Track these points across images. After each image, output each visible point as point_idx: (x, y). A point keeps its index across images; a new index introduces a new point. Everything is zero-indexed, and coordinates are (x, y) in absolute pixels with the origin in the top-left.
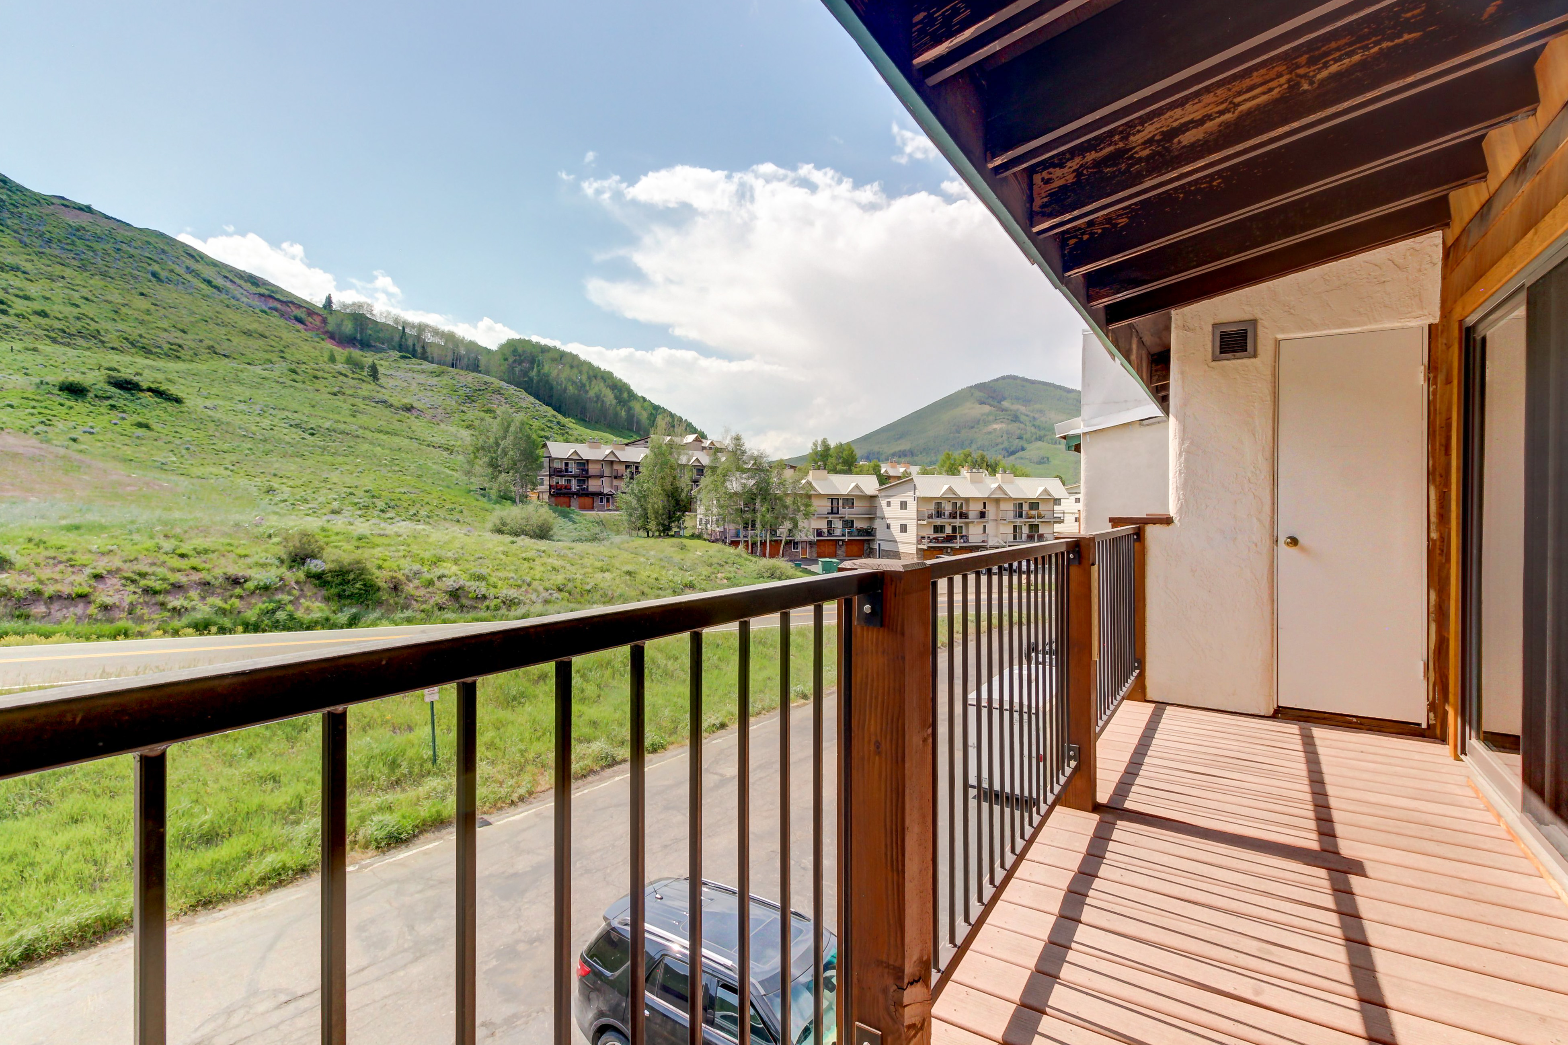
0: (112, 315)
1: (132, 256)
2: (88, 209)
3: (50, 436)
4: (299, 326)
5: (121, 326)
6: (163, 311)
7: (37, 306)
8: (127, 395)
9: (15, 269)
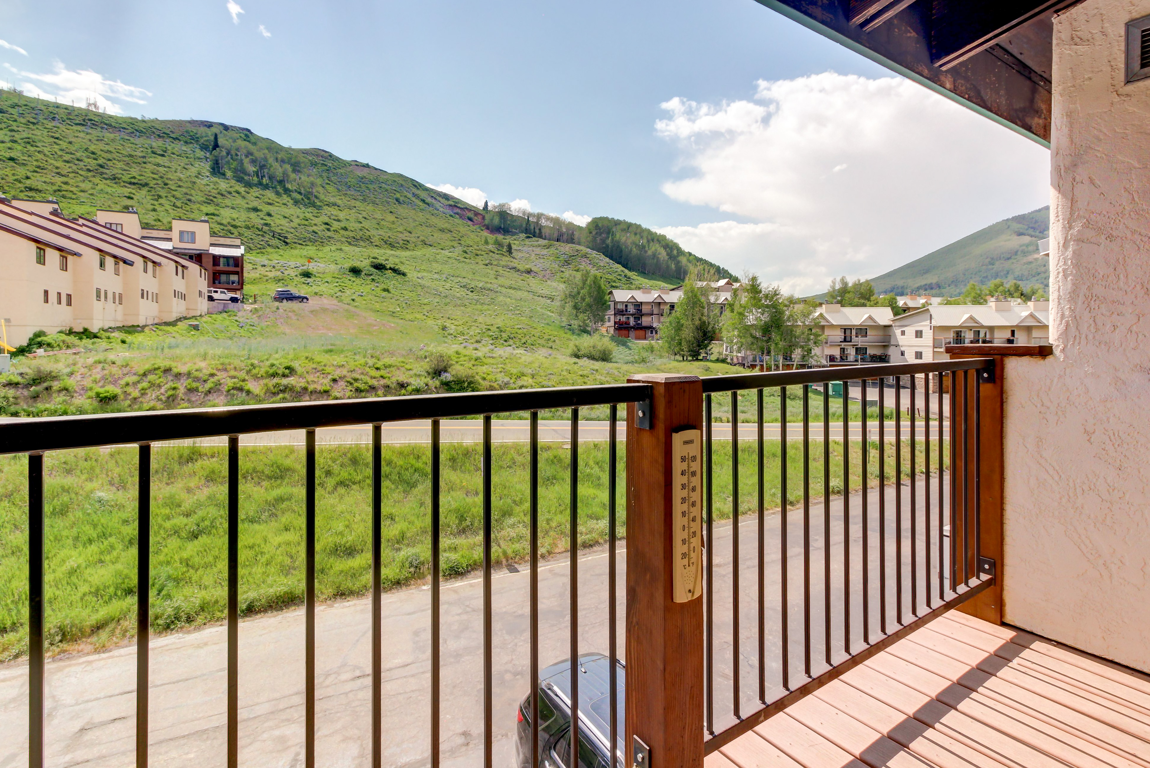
0: (377, 226)
1: (386, 190)
2: (367, 166)
3: (343, 298)
4: (470, 223)
5: (381, 232)
6: (400, 221)
7: (343, 225)
8: (380, 273)
9: (335, 204)
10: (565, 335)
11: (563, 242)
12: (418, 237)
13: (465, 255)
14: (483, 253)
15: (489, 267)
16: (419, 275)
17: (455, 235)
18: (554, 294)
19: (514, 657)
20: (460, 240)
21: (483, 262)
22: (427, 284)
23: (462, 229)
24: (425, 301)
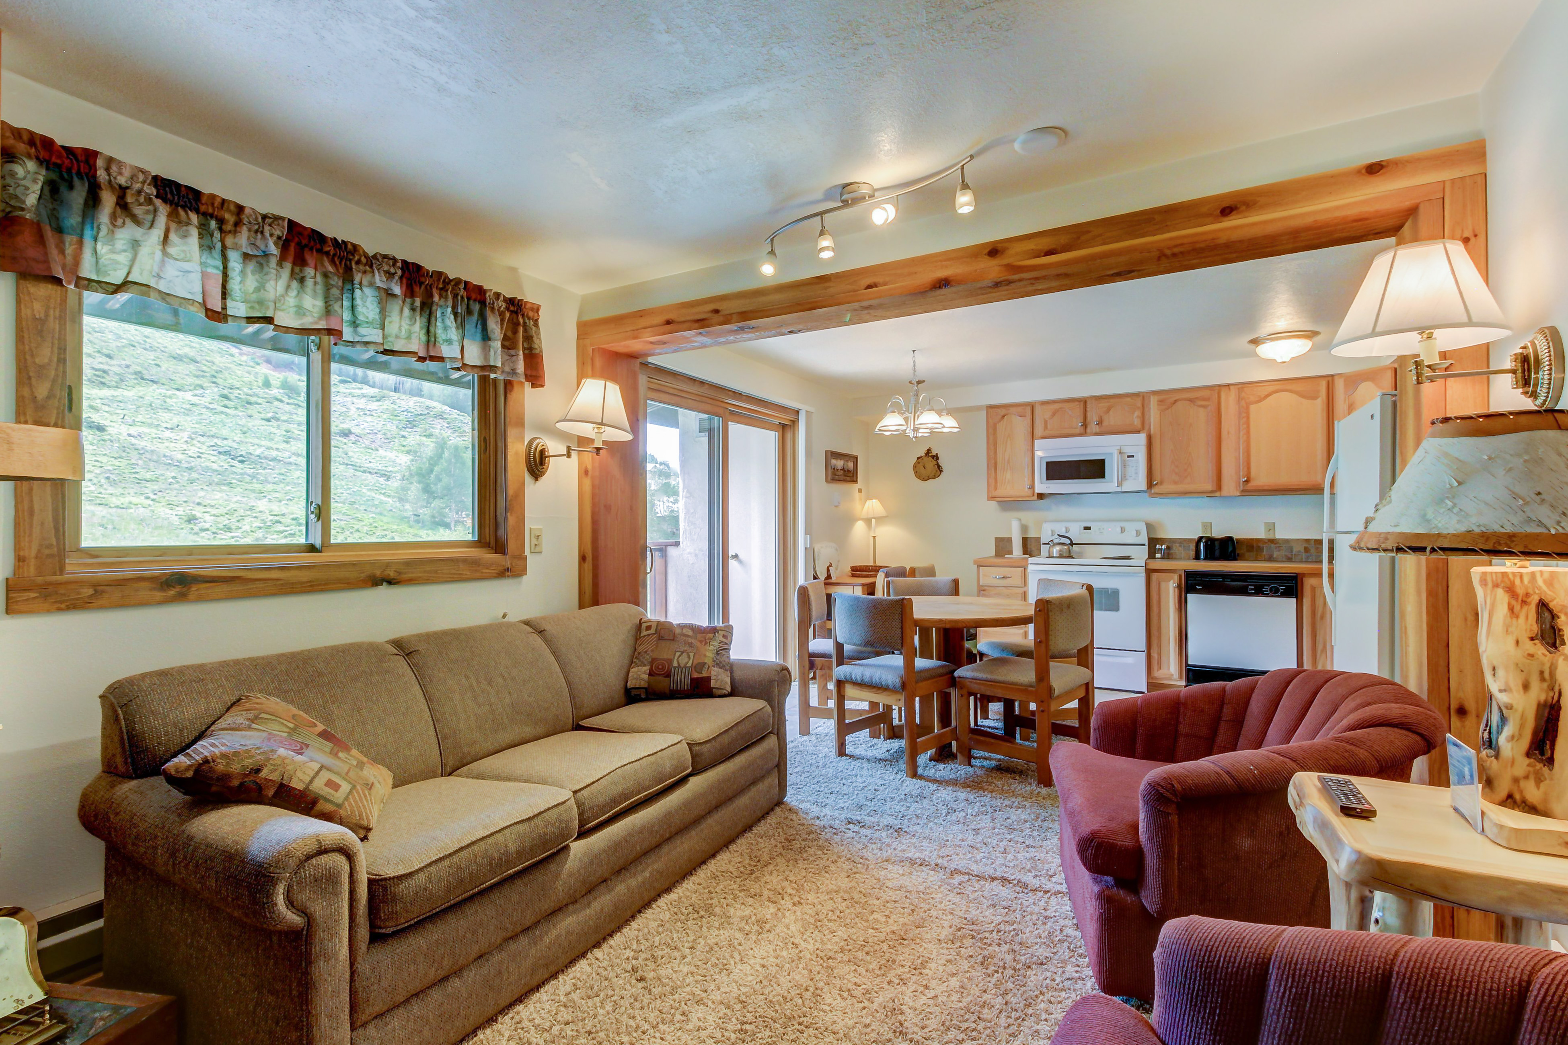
10: (411, 530)
11: (405, 393)
12: (128, 366)
13: (226, 402)
14: (260, 401)
15: (274, 423)
16: (133, 431)
17: (205, 368)
18: (390, 469)
20: (214, 377)
21: (263, 416)
22: (150, 447)
23: (218, 359)
24: (148, 476)
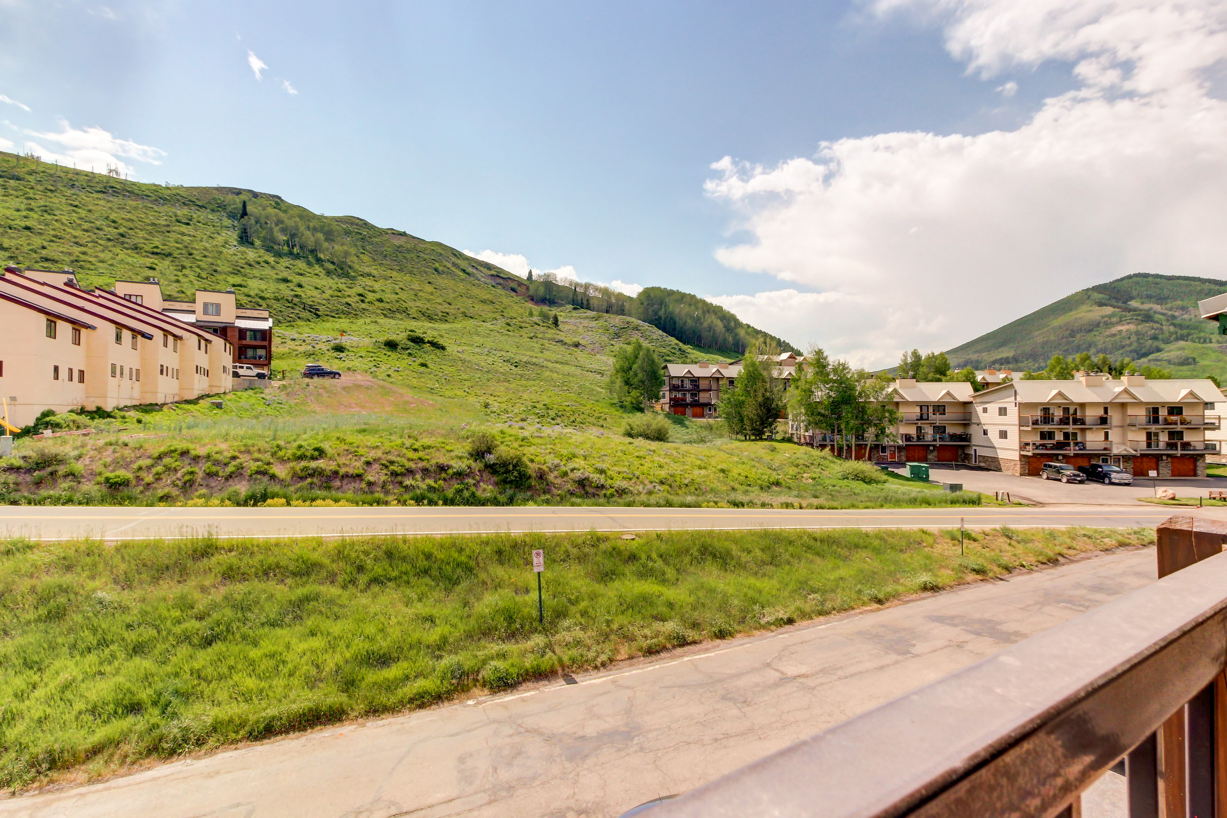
0: (413, 297)
1: (425, 260)
2: (404, 234)
3: (378, 374)
4: (513, 294)
5: (418, 304)
6: (439, 292)
7: (378, 296)
8: (417, 347)
9: (369, 275)
10: (617, 413)
11: (613, 313)
12: (459, 309)
13: (509, 328)
14: (527, 325)
15: (535, 340)
16: (459, 349)
17: (497, 307)
18: (603, 368)
19: (576, 790)
20: (503, 311)
21: (528, 335)
22: (468, 358)
23: (505, 300)
24: (466, 377)
